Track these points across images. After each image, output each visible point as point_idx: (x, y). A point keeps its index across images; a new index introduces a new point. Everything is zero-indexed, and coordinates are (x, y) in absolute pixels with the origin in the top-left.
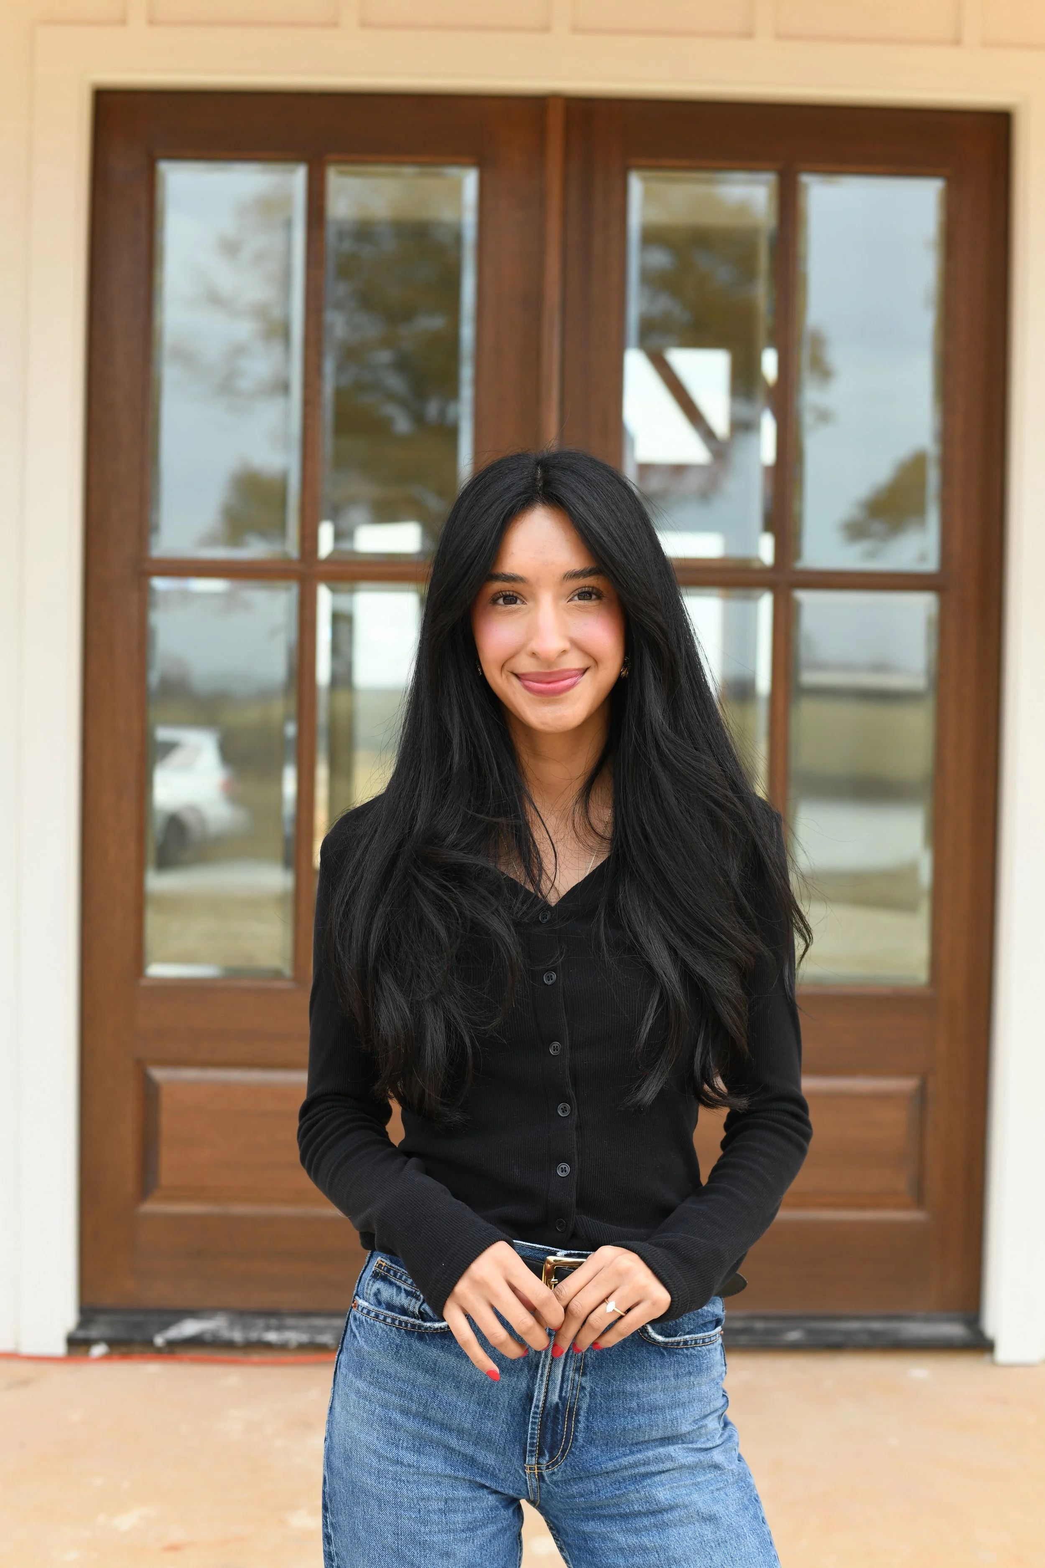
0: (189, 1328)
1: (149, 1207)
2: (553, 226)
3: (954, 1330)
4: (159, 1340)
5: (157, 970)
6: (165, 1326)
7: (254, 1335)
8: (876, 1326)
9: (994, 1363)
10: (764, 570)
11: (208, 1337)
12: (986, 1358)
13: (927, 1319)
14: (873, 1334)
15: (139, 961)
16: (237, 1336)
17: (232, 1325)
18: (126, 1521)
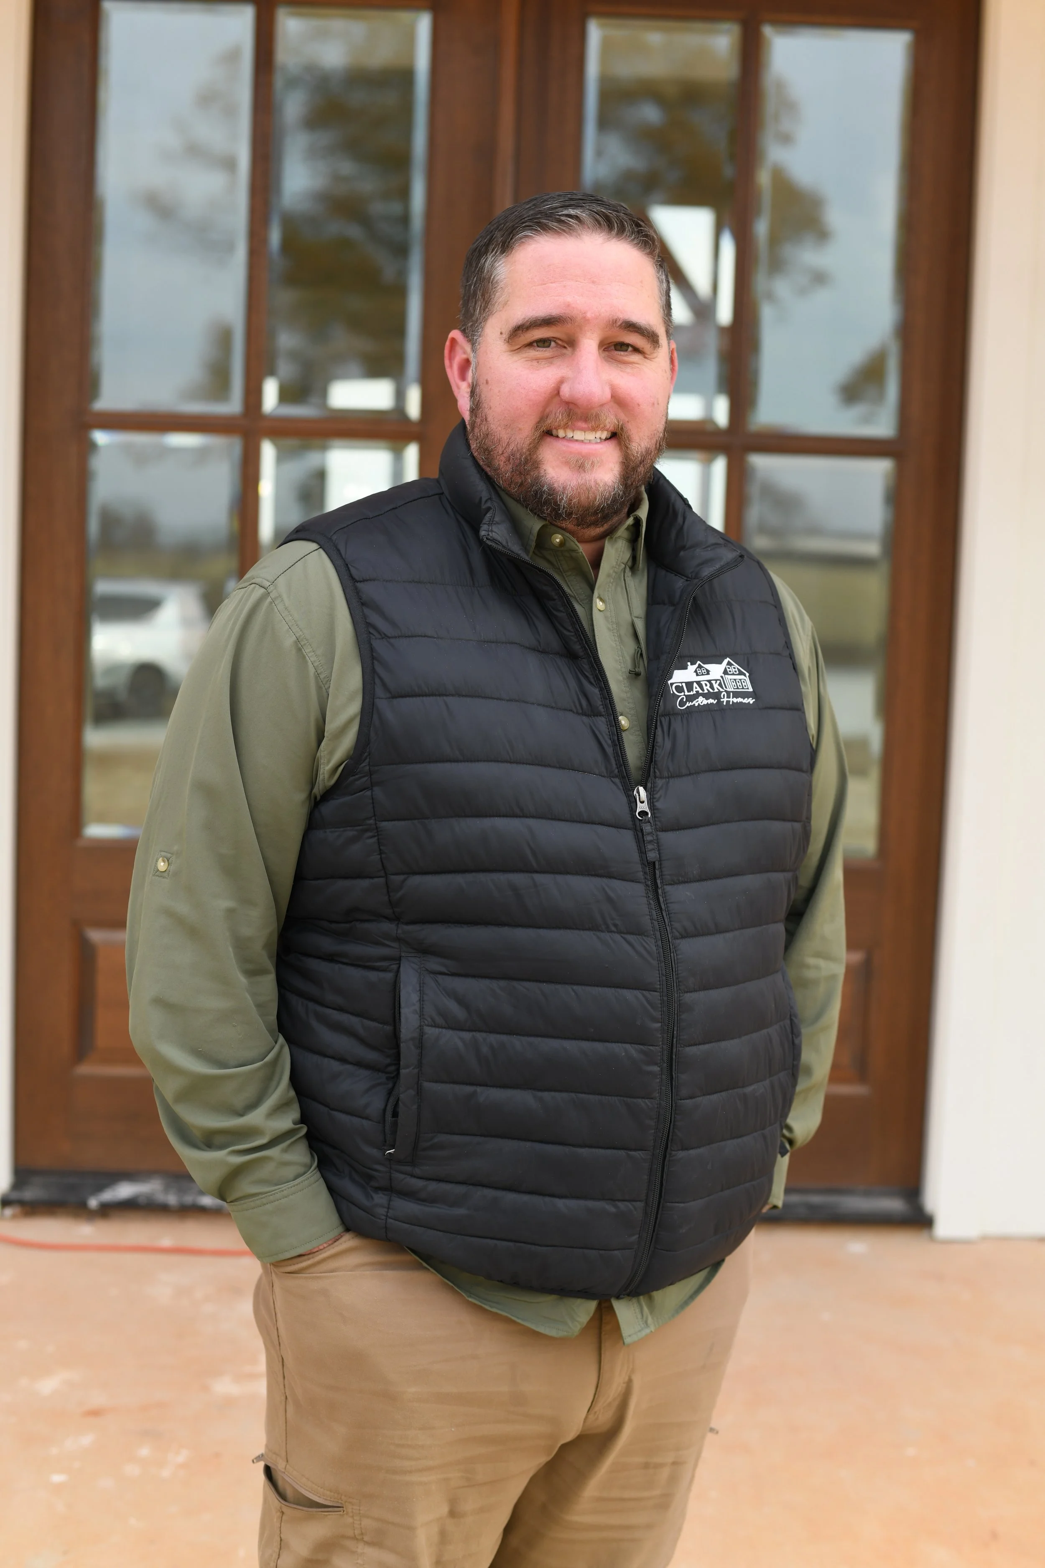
0: (124, 1191)
1: (85, 1069)
2: (508, 74)
3: (894, 1205)
4: (93, 1203)
5: (95, 831)
6: (100, 1188)
7: (188, 1199)
8: (816, 1199)
9: (932, 1239)
10: (718, 432)
11: (142, 1200)
12: (925, 1233)
13: (867, 1193)
14: (812, 1207)
15: (76, 821)
16: (172, 1199)
17: (167, 1189)
18: (48, 1386)
